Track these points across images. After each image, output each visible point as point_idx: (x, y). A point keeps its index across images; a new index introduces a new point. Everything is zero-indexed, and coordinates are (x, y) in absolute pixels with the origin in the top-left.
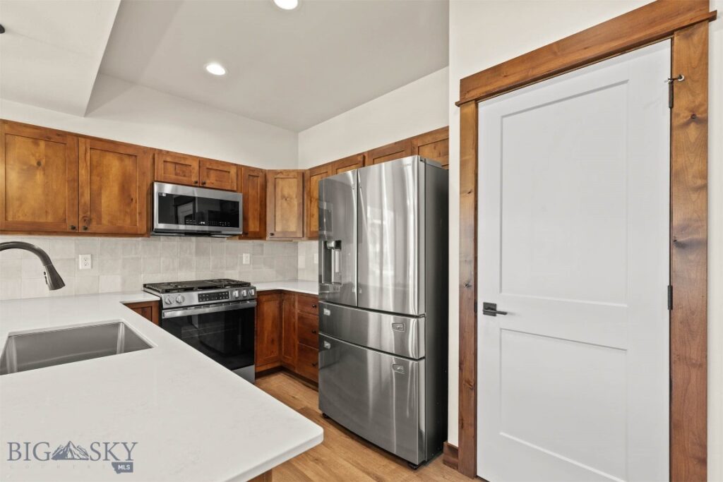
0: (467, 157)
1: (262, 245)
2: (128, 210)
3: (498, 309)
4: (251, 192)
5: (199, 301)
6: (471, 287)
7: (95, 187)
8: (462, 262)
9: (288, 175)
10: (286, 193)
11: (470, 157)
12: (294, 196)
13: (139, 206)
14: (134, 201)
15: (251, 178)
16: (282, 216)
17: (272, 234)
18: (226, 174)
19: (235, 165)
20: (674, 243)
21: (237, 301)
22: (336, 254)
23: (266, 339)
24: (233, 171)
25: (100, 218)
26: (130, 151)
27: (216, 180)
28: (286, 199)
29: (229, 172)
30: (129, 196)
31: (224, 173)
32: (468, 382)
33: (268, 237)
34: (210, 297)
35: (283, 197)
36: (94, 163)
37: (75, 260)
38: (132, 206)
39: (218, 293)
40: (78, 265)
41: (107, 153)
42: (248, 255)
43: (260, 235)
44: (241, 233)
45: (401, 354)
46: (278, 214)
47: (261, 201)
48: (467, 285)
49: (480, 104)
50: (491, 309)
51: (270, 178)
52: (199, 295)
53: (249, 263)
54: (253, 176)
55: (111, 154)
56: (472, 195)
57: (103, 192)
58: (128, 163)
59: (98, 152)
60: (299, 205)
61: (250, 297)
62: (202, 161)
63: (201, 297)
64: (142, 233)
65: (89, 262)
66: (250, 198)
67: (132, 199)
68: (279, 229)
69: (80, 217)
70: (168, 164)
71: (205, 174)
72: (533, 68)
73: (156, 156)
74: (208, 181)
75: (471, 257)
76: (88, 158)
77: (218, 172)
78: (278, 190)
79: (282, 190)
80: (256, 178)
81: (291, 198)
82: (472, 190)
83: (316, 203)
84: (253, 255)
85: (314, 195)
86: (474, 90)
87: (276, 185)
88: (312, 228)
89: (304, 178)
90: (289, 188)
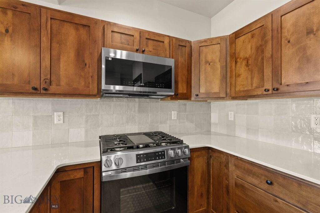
1: (185, 105)
2: (82, 74)
4: (181, 60)
5: (137, 163)
7: (54, 53)
9: (212, 42)
10: (209, 58)
12: (218, 60)
13: (91, 70)
14: (87, 66)
15: (180, 47)
16: (206, 79)
17: (197, 95)
18: (161, 44)
19: (168, 36)
21: (172, 161)
23: (196, 193)
24: (166, 41)
25: (59, 80)
26: (84, 22)
27: (154, 49)
28: (209, 64)
29: (163, 42)
30: (84, 61)
31: (159, 43)
33: (193, 99)
34: (148, 157)
35: (207, 62)
36: (54, 32)
37: (51, 117)
38: (86, 70)
39: (155, 153)
40: (54, 121)
41: (65, 23)
42: (176, 112)
43: (187, 97)
44: (173, 94)
46: (202, 78)
47: (188, 67)
51: (196, 48)
52: (137, 155)
53: (176, 118)
54: (181, 45)
55: (69, 24)
57: (61, 57)
58: (83, 31)
59: (58, 22)
60: (222, 68)
61: (184, 157)
62: (142, 33)
63: (139, 158)
64: (94, 94)
65: (62, 118)
66: (180, 65)
67: (86, 65)
68: (202, 90)
69: (42, 79)
70: (116, 34)
71: (145, 43)
73: (106, 26)
74: (147, 49)
76: (49, 26)
77: (155, 42)
78: (203, 56)
79: (205, 57)
80: (184, 48)
81: (214, 63)
83: (244, 63)
84: (179, 112)
85: (242, 55)
87: (200, 53)
88: (237, 88)
89: (227, 42)
90: (212, 53)
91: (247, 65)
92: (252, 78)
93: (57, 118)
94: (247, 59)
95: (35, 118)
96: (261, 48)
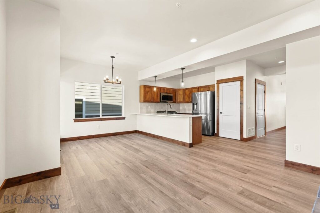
0: (218, 91)
1: (175, 104)
6: (218, 110)
8: (217, 106)
12: (182, 94)
13: (159, 97)
20: (241, 104)
22: (196, 106)
24: (171, 89)
27: (169, 92)
32: (218, 123)
33: (177, 102)
35: (180, 94)
43: (175, 102)
45: (207, 120)
49: (219, 84)
50: (221, 113)
51: (177, 90)
58: (158, 90)
60: (183, 96)
62: (167, 88)
68: (179, 101)
70: (162, 89)
71: (167, 91)
72: (227, 81)
78: (179, 93)
82: (218, 96)
86: (219, 82)
87: (178, 92)
88: (186, 101)
89: (184, 90)
90: (181, 92)
92: (188, 99)
93: (149, 107)
94: (188, 95)
95: (146, 107)
96: (190, 94)
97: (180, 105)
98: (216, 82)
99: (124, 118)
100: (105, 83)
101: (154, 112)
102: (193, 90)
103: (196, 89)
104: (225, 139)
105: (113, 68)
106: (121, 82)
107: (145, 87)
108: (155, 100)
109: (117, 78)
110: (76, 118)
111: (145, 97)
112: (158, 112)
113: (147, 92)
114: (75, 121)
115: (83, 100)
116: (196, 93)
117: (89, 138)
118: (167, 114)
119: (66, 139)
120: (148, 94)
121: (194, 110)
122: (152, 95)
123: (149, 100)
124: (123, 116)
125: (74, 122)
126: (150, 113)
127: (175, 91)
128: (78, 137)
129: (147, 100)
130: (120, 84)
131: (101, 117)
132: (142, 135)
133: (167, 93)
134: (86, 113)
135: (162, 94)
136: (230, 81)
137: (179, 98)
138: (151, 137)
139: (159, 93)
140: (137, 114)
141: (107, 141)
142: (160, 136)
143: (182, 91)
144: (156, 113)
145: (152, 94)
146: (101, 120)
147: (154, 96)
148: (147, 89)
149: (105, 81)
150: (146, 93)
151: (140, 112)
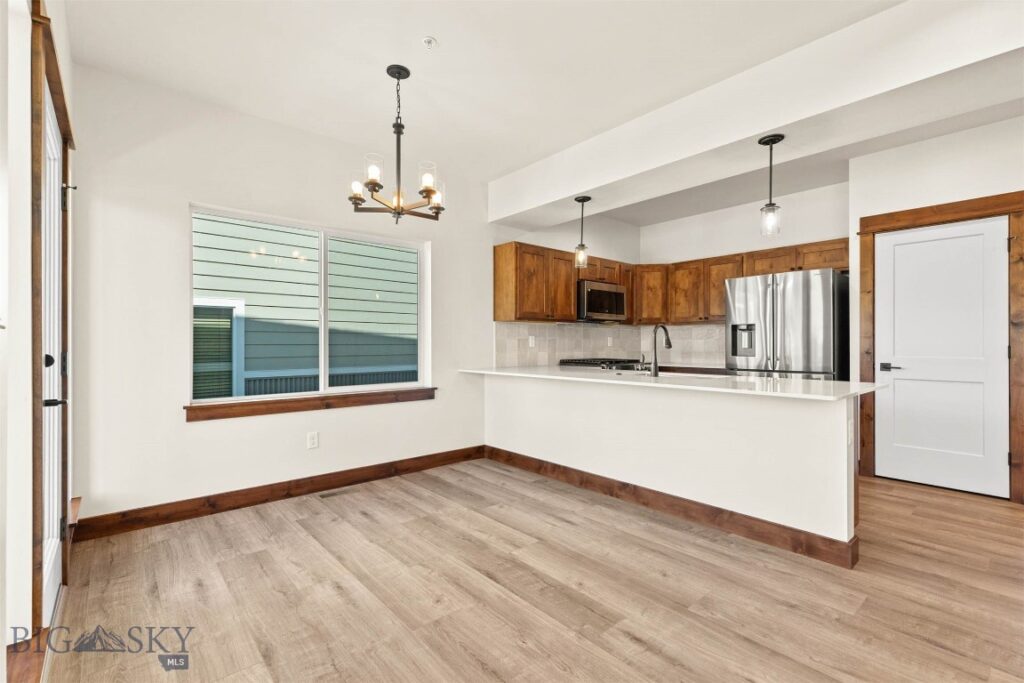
0: (867, 269)
1: (619, 330)
3: (892, 365)
6: (870, 353)
8: (863, 337)
9: (653, 269)
10: (651, 285)
11: (869, 269)
12: (658, 287)
13: (574, 300)
16: (648, 304)
17: (640, 320)
18: (613, 270)
20: (1012, 324)
22: (745, 336)
24: (617, 267)
26: (569, 258)
27: (610, 276)
28: (651, 290)
30: (569, 291)
32: (868, 415)
33: (636, 322)
35: (649, 288)
42: (611, 338)
44: (625, 319)
47: (631, 292)
48: (867, 353)
49: (877, 235)
50: (886, 367)
51: (638, 271)
53: (611, 345)
55: (562, 261)
56: (871, 295)
58: (568, 266)
59: (557, 260)
60: (663, 295)
62: (602, 261)
68: (645, 315)
71: (603, 271)
72: (921, 218)
74: (606, 278)
75: (871, 334)
78: (644, 282)
79: (648, 282)
81: (656, 289)
82: (869, 290)
83: (683, 293)
84: (614, 338)
85: (681, 286)
86: (872, 226)
87: (642, 278)
88: (677, 315)
89: (668, 271)
90: (654, 280)
91: (686, 296)
92: (690, 308)
93: (532, 341)
94: (686, 292)
95: (519, 340)
96: (696, 285)
97: (639, 334)
98: (854, 229)
99: (428, 394)
100: (357, 210)
101: (549, 366)
102: (715, 270)
103: (730, 266)
104: (931, 494)
105: (399, 128)
106: (438, 210)
107: (521, 249)
108: (558, 314)
109: (428, 181)
110: (196, 396)
111: (520, 298)
112: (564, 363)
113: (531, 275)
114: (194, 414)
115: (236, 313)
116: (727, 281)
117: (266, 501)
118: (656, 375)
119: (142, 515)
120: (534, 282)
121: (735, 353)
122: (547, 288)
123: (537, 310)
124: (425, 381)
125: (189, 419)
126: (530, 365)
127: (631, 274)
128: (208, 499)
129: (527, 308)
130: (436, 217)
131: (325, 389)
132: (516, 472)
133: (602, 280)
134: (247, 368)
135: (588, 287)
136: (944, 218)
137: (645, 303)
138: (570, 481)
139: (574, 281)
140: (483, 375)
141: (365, 514)
142: (624, 486)
143: (658, 275)
144: (558, 368)
145: (547, 282)
146: (327, 403)
147: (556, 292)
148: (530, 262)
149: (356, 201)
150: (524, 278)
151: (494, 365)
